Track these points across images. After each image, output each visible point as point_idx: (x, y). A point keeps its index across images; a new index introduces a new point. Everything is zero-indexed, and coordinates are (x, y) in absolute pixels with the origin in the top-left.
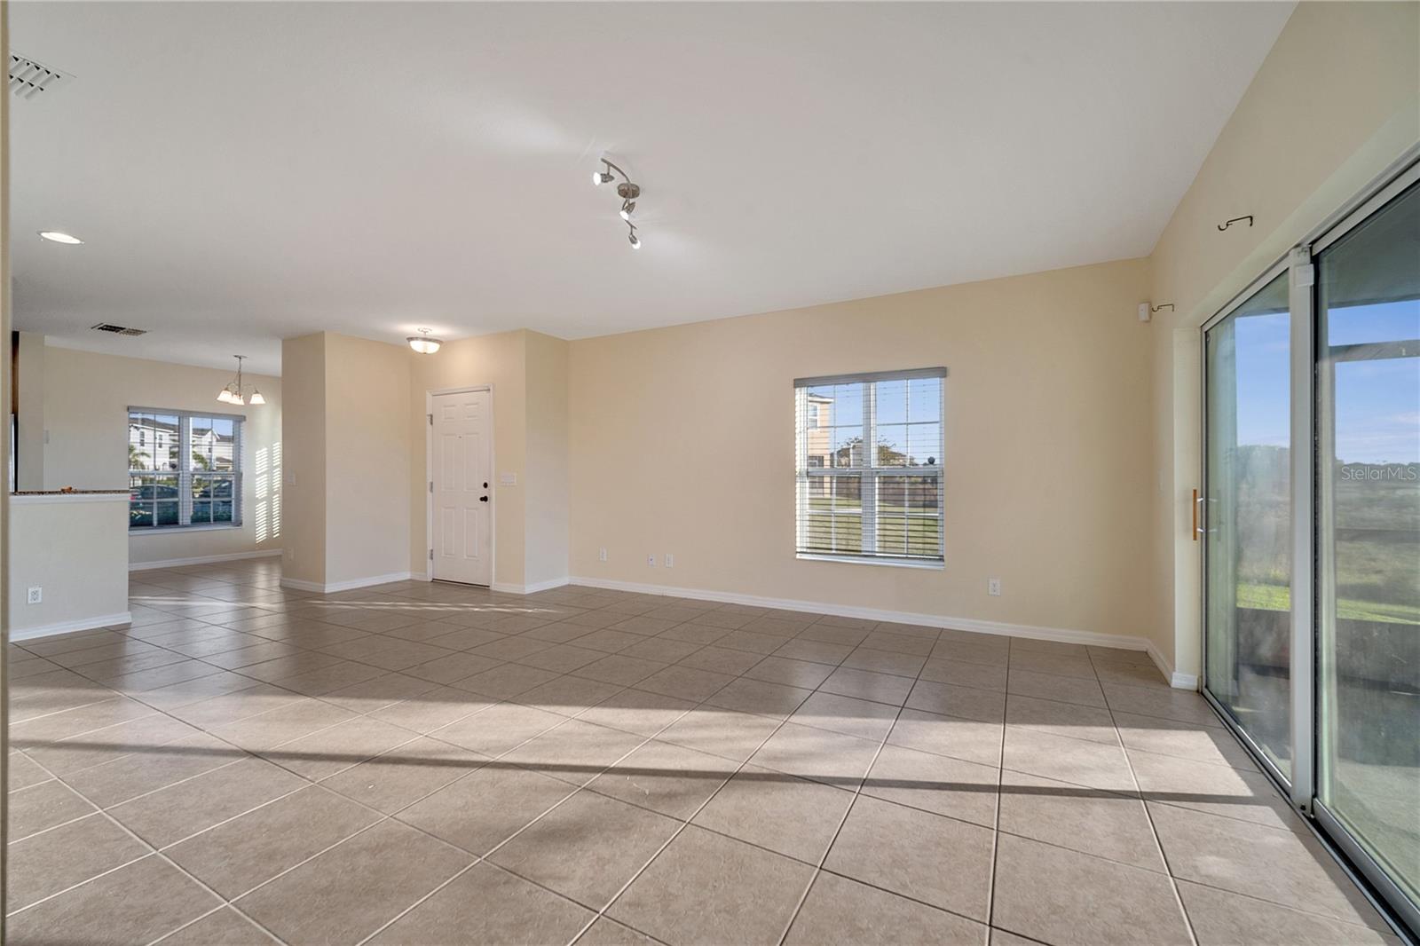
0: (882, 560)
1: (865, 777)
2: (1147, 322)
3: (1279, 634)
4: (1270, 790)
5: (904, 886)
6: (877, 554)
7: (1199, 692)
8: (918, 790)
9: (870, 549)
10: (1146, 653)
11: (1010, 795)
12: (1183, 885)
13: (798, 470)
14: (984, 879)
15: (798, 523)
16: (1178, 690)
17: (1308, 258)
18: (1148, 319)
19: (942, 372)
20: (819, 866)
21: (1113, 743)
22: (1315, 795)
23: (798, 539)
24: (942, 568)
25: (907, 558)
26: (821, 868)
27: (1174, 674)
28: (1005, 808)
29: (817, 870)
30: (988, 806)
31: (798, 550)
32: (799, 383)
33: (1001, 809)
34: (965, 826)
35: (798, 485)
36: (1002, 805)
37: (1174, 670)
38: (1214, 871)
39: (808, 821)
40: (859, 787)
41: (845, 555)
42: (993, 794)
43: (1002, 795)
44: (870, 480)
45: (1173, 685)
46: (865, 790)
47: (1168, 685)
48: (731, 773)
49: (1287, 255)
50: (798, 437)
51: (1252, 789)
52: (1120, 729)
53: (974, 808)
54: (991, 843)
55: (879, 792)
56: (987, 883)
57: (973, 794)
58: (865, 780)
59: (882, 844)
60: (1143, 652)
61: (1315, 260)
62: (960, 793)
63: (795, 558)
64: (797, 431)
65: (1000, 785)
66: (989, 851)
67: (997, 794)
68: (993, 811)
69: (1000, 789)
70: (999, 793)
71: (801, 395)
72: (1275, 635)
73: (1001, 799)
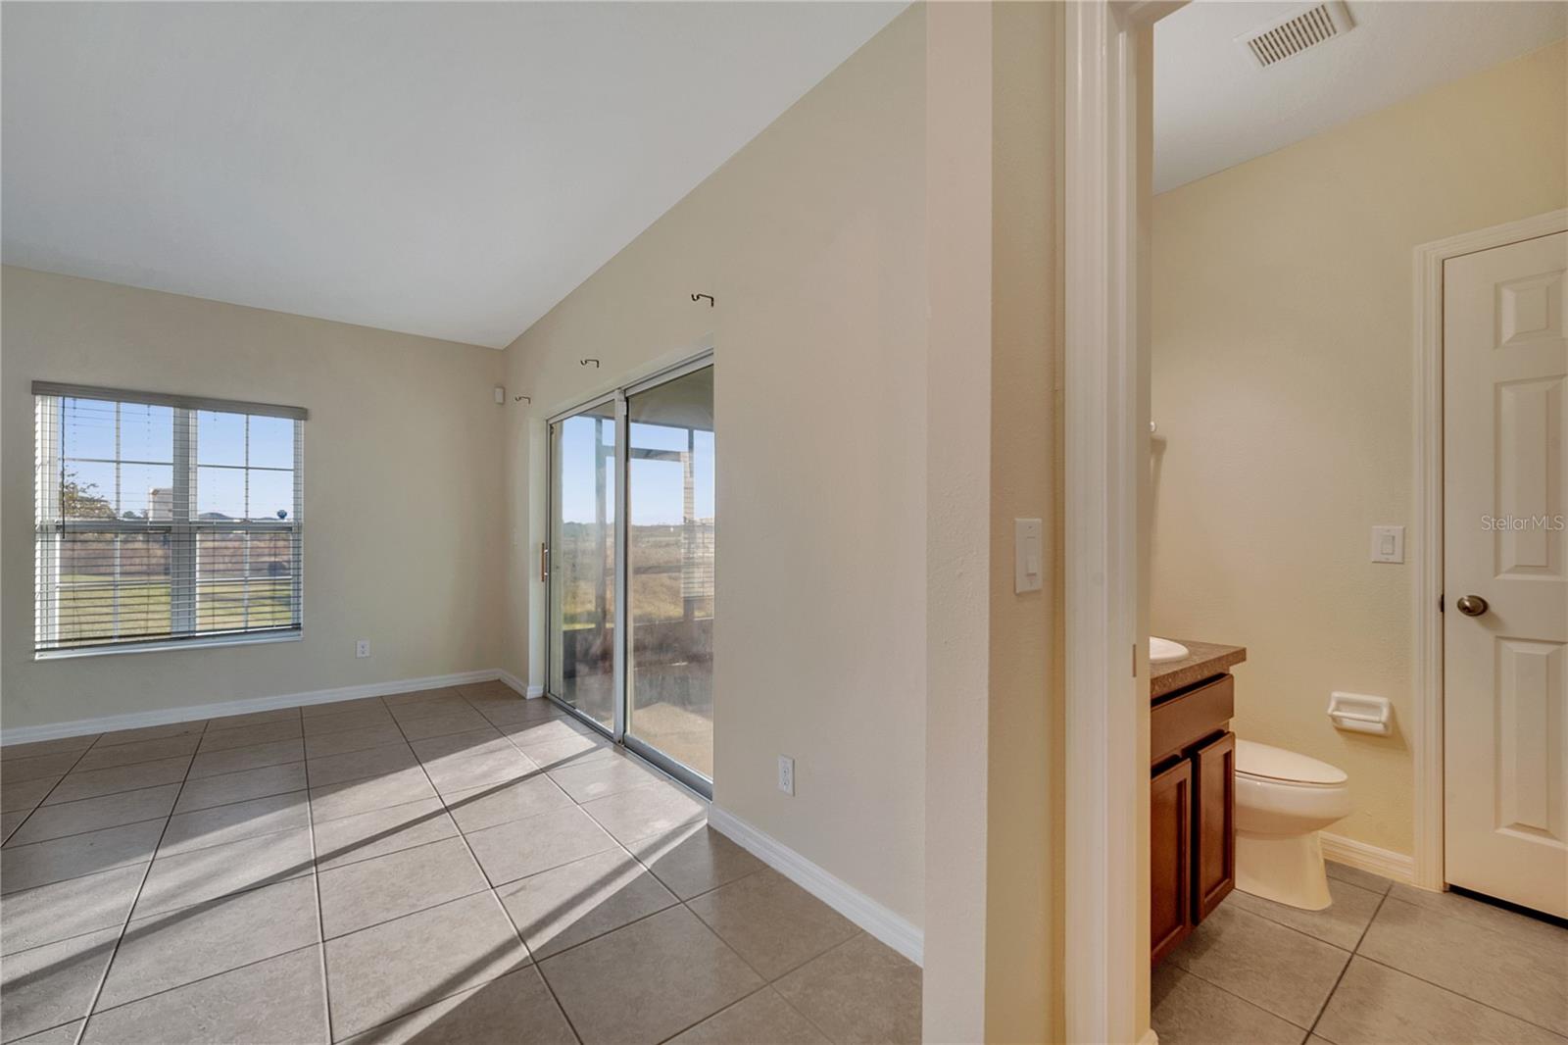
0: (211, 640)
1: (313, 858)
2: (502, 404)
3: (605, 638)
4: (602, 739)
5: (414, 906)
6: (197, 634)
7: (544, 697)
8: (377, 842)
9: (187, 629)
10: (499, 680)
11: (457, 809)
12: (585, 806)
13: (38, 521)
14: (472, 868)
15: (38, 605)
16: (530, 700)
17: (623, 398)
18: (501, 401)
19: (300, 414)
20: (320, 940)
21: (509, 747)
22: (625, 731)
23: (38, 630)
24: (297, 638)
25: (246, 632)
26: (323, 941)
27: (529, 689)
28: (459, 819)
29: (321, 945)
30: (445, 824)
31: (38, 647)
32: (42, 388)
33: (457, 821)
34: (435, 845)
35: (38, 546)
36: (455, 818)
37: (528, 685)
38: (595, 792)
39: (276, 920)
40: (314, 868)
41: (144, 642)
42: (443, 815)
43: (451, 812)
44: (187, 537)
45: (528, 697)
46: (321, 867)
47: (524, 698)
48: (113, 941)
49: (613, 391)
50: (39, 471)
51: (595, 742)
52: (509, 737)
53: (436, 830)
54: (463, 844)
55: (339, 861)
56: (476, 868)
57: (427, 822)
58: (315, 860)
59: (373, 893)
60: (496, 681)
61: (627, 399)
62: (416, 826)
63: (33, 661)
64: (38, 462)
65: (446, 807)
66: (465, 849)
68: (451, 825)
69: (447, 809)
70: (449, 812)
71: (44, 410)
72: (602, 637)
73: (453, 815)
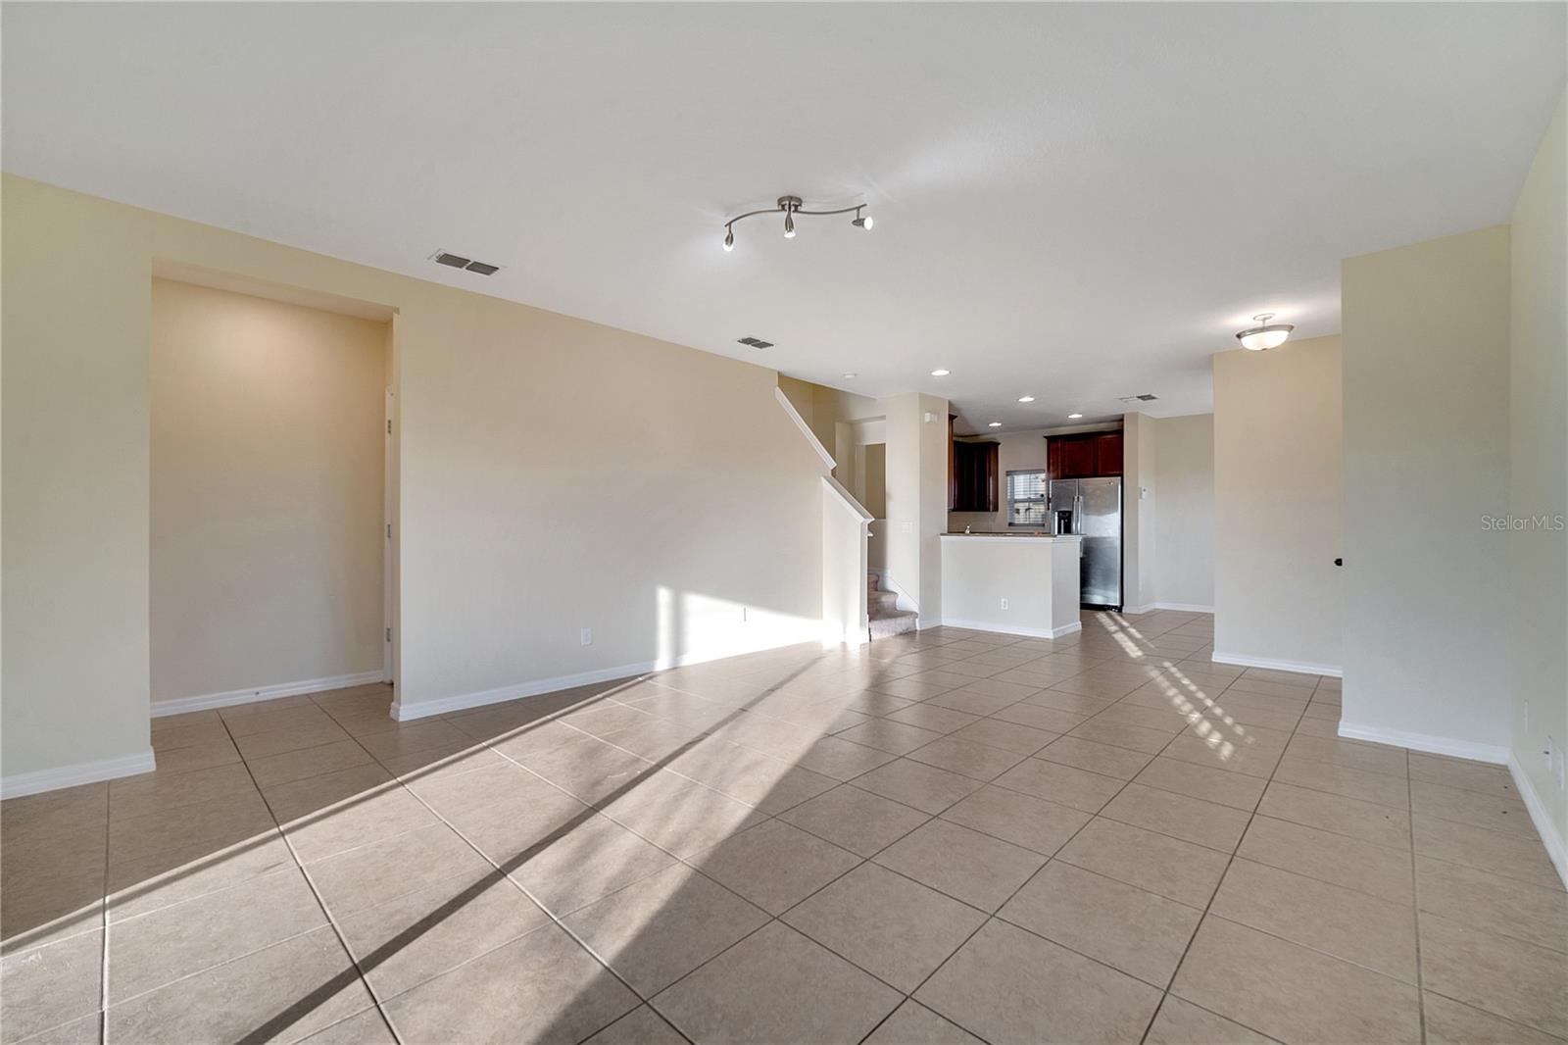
11: (340, 972)
28: (337, 951)
30: (357, 939)
33: (341, 947)
36: (343, 952)
42: (362, 957)
43: (349, 965)
53: (371, 927)
54: (331, 910)
57: (386, 940)
62: (402, 931)
65: (361, 976)
67: (356, 961)
68: (349, 938)
69: (357, 971)
70: (355, 965)
73: (347, 959)
